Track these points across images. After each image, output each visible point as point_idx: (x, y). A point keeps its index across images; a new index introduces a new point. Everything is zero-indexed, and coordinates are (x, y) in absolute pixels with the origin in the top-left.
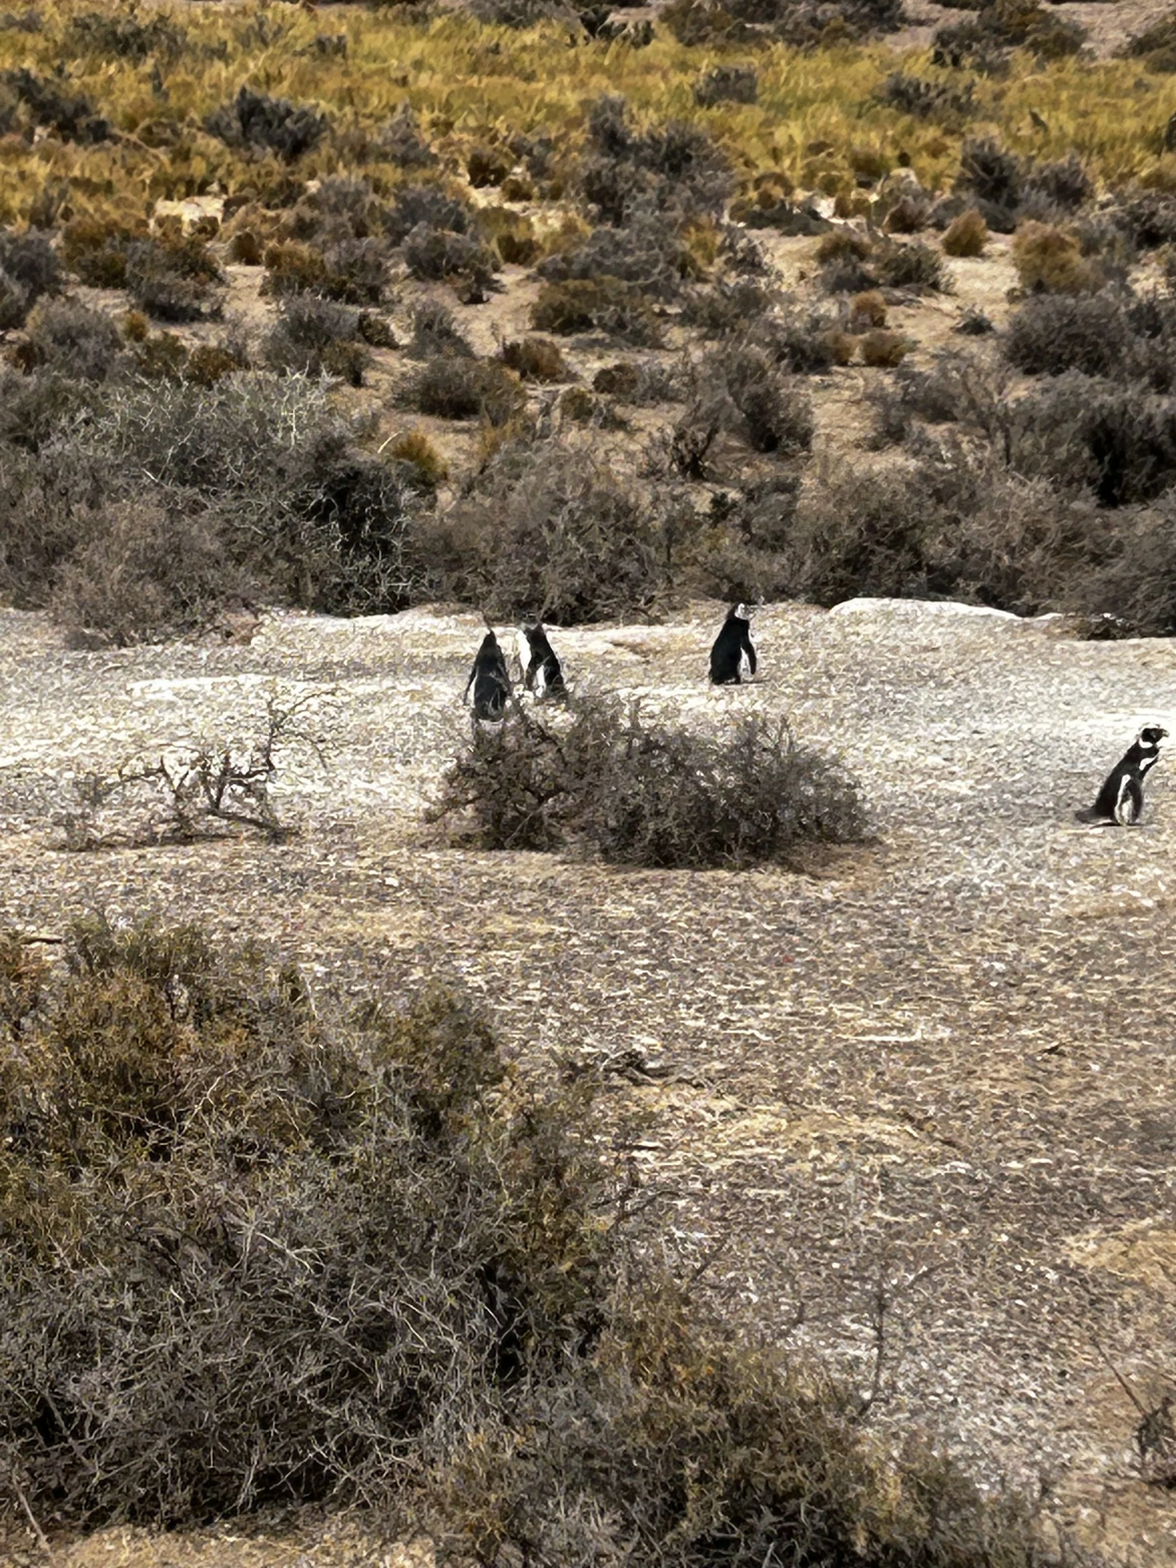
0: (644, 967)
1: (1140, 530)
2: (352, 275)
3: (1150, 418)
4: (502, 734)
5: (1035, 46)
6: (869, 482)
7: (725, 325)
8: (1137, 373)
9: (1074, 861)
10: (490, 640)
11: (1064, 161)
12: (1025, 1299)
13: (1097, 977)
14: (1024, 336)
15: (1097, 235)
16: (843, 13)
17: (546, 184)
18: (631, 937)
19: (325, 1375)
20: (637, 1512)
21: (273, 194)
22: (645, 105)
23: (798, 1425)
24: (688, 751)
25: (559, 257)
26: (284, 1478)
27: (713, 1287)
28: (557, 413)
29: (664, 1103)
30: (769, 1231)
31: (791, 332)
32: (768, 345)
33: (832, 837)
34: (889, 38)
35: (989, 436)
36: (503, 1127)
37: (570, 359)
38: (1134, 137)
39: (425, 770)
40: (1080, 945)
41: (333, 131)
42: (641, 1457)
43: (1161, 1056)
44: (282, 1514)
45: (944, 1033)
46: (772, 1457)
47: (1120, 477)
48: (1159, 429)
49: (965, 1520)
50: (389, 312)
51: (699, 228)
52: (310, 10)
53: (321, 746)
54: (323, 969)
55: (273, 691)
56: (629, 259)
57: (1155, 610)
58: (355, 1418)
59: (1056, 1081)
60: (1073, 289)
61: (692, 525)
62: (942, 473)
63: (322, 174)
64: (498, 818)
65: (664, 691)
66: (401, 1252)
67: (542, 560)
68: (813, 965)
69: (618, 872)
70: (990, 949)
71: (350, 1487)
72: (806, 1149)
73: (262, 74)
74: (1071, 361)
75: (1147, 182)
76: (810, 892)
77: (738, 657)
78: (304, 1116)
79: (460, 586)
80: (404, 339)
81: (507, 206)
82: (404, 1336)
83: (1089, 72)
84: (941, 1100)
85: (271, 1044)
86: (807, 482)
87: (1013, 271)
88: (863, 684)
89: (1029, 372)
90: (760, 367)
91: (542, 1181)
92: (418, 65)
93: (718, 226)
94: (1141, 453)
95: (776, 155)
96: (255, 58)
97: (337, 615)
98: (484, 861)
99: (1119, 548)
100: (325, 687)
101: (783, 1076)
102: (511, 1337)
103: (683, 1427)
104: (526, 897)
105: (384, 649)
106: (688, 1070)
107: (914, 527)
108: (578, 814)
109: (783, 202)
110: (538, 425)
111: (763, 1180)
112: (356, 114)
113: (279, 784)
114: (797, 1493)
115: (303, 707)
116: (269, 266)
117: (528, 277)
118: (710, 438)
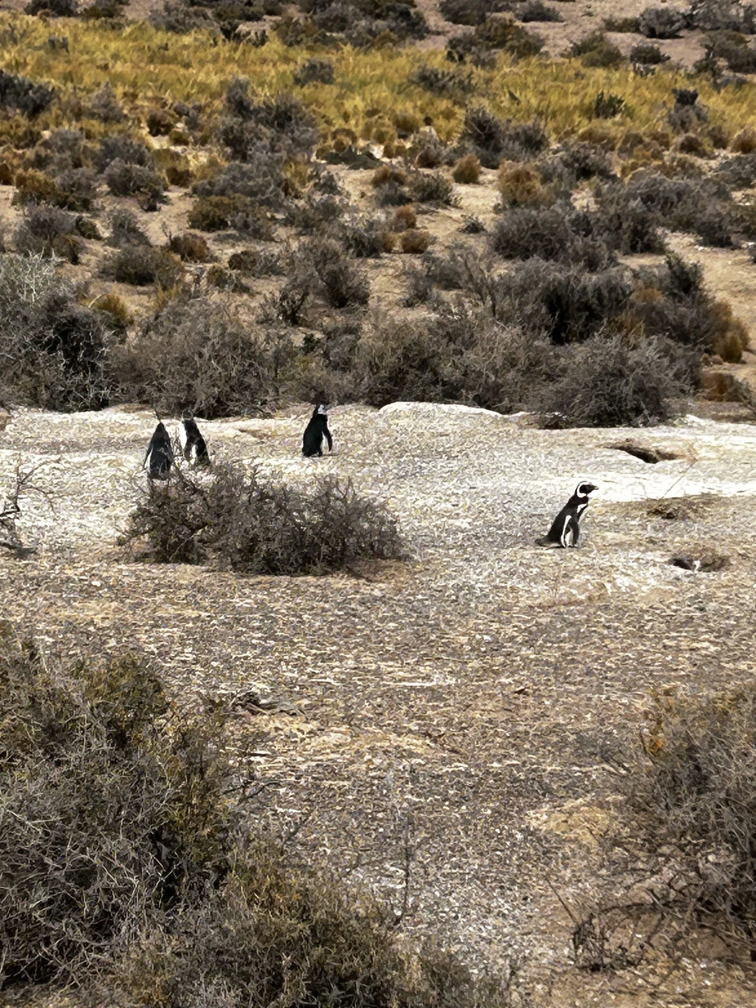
0: (259, 638)
1: (579, 359)
2: (72, 192)
3: (585, 288)
4: (167, 488)
5: (512, 49)
6: (406, 326)
7: (313, 226)
8: (577, 260)
9: (535, 571)
10: (161, 428)
11: (530, 123)
12: (501, 851)
13: (549, 645)
14: (504, 235)
15: (550, 171)
16: (389, 26)
17: (199, 134)
18: (251, 619)
19: (50, 902)
20: (251, 987)
21: (20, 139)
22: (261, 84)
23: (355, 932)
24: (287, 500)
25: (206, 182)
26: (23, 969)
27: (302, 845)
28: (204, 282)
29: (272, 725)
30: (338, 808)
31: (355, 231)
32: (341, 239)
33: (380, 555)
34: (418, 43)
35: (482, 299)
36: (167, 741)
37: (214, 247)
38: (575, 107)
39: (118, 511)
40: (538, 624)
41: (59, 99)
42: (253, 952)
43: (589, 695)
44: (22, 991)
45: (452, 681)
46: (337, 953)
47: (565, 325)
48: (590, 295)
49: (462, 992)
50: (95, 216)
51: (297, 163)
52: (45, 21)
53: (51, 496)
54: (51, 640)
55: (19, 460)
56: (251, 183)
57: (587, 410)
58: (70, 930)
59: (522, 711)
60: (536, 205)
61: (292, 354)
62: (452, 322)
63: (52, 127)
64: (164, 542)
65: (273, 461)
66: (101, 822)
67: (194, 376)
68: (368, 637)
69: (242, 577)
70: (481, 627)
71: (66, 974)
72: (362, 756)
73: (14, 63)
74: (535, 250)
75: (583, 137)
76: (365, 590)
77: (320, 440)
78: (37, 735)
79: (141, 393)
80: (106, 234)
81: (173, 148)
82: (102, 877)
83: (546, 66)
84: (449, 724)
85: (17, 688)
86: (366, 327)
87: (498, 193)
88: (401, 456)
89: (509, 257)
90: (336, 254)
91: (192, 775)
92: (116, 57)
93: (309, 162)
94: (579, 310)
95: (346, 117)
96: (9, 52)
97: (62, 412)
98: (156, 571)
99: (564, 370)
100: (55, 457)
101: (348, 708)
102: (171, 877)
103: (281, 934)
104: (184, 593)
105: (92, 434)
106: (288, 705)
107: (433, 357)
108: (217, 540)
109: (350, 147)
110: (192, 289)
111: (335, 775)
112: (75, 88)
113: (23, 520)
114: (354, 975)
115: (39, 470)
116: (18, 187)
117: (186, 194)
118: (303, 299)
